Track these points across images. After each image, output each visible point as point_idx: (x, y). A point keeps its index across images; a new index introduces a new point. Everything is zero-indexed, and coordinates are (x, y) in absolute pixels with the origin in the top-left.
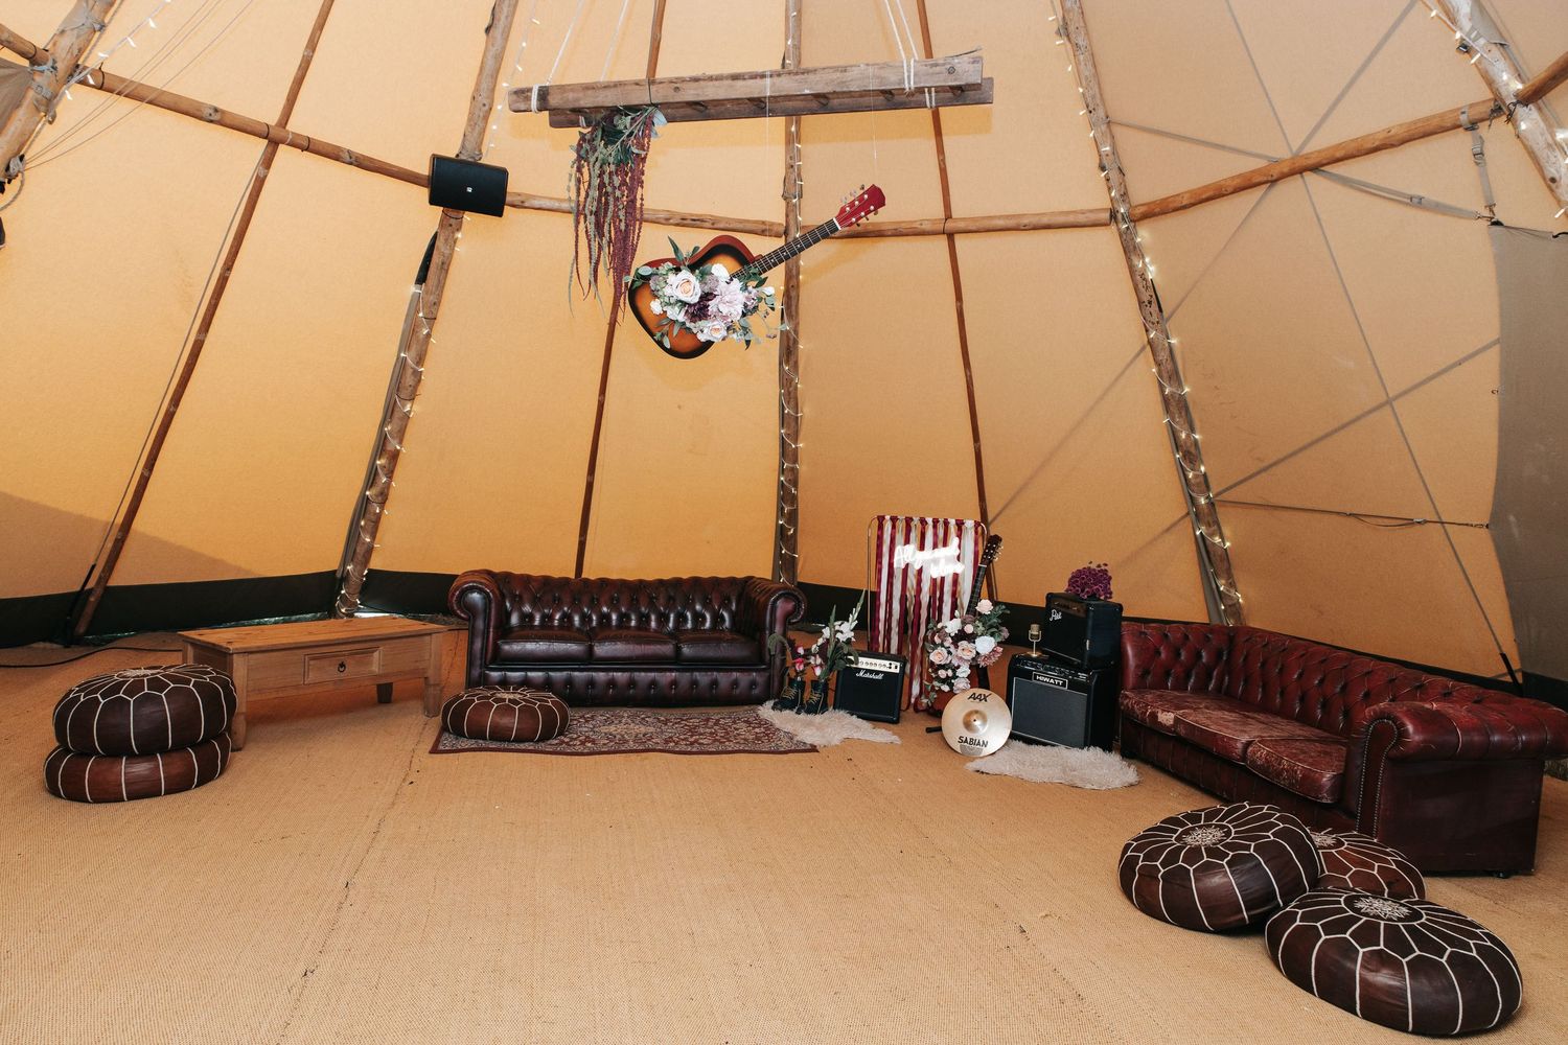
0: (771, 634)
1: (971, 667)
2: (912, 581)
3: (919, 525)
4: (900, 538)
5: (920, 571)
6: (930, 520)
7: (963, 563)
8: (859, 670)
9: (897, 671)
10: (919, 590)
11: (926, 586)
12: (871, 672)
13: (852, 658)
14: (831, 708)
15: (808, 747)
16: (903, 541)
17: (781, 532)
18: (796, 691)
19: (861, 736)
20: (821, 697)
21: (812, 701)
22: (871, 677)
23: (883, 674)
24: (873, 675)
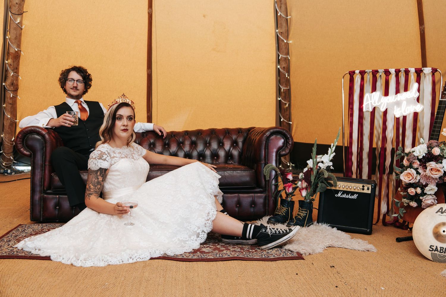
0: (265, 165)
1: (438, 185)
2: (379, 121)
3: (384, 76)
4: (368, 87)
5: (385, 113)
6: (392, 71)
7: (423, 103)
8: (337, 192)
9: (369, 192)
10: (385, 129)
11: (391, 124)
12: (347, 193)
13: (332, 182)
14: (315, 223)
15: (295, 255)
16: (370, 90)
17: (280, 105)
18: (286, 209)
19: (341, 245)
20: (307, 214)
21: (300, 216)
22: (348, 197)
23: (357, 195)
24: (349, 196)
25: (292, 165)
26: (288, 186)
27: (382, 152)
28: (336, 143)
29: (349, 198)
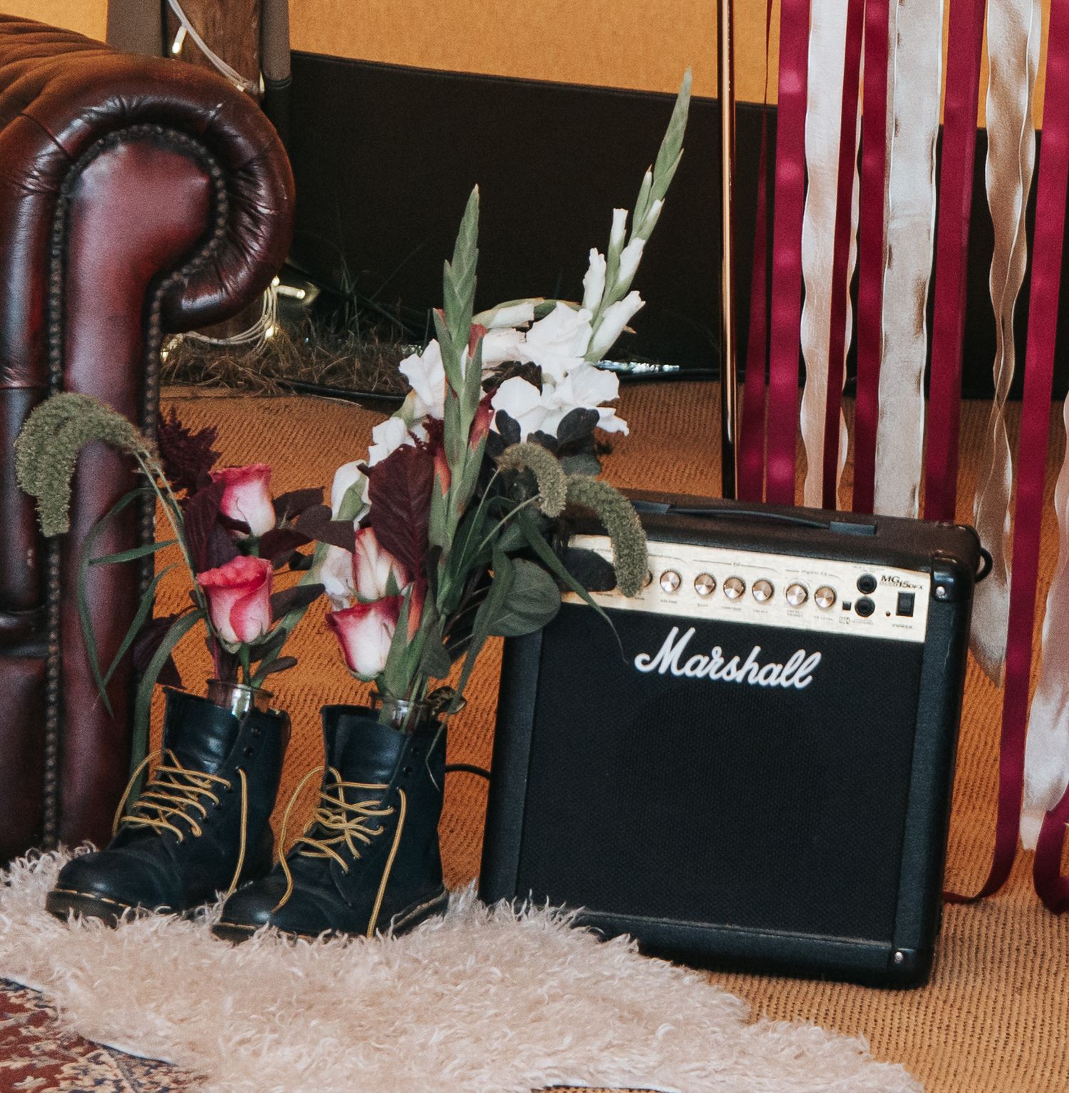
8: (651, 629)
12: (734, 638)
14: (464, 898)
18: (217, 788)
19: (650, 1072)
20: (390, 823)
21: (333, 847)
22: (738, 676)
23: (817, 657)
24: (750, 663)
25: (288, 291)
26: (230, 586)
27: (1037, 283)
28: (650, 202)
29: (751, 680)
